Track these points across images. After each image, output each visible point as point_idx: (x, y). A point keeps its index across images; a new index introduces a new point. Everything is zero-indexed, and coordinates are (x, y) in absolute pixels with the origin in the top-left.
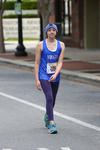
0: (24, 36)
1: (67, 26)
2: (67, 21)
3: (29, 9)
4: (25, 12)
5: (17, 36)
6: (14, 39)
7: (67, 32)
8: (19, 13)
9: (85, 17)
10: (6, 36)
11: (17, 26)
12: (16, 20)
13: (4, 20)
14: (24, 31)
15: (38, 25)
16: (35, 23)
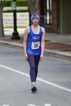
0: (18, 25)
1: (48, 18)
2: (48, 15)
3: (21, 6)
4: (18, 8)
5: (13, 25)
6: (11, 27)
7: (48, 22)
8: (14, 9)
9: (61, 12)
10: (5, 25)
11: (12, 18)
12: (12, 14)
13: (4, 14)
14: (18, 22)
15: (28, 17)
16: (26, 16)
